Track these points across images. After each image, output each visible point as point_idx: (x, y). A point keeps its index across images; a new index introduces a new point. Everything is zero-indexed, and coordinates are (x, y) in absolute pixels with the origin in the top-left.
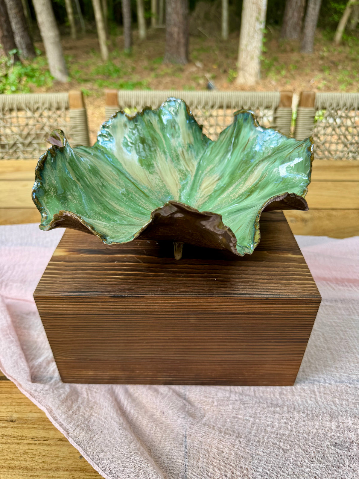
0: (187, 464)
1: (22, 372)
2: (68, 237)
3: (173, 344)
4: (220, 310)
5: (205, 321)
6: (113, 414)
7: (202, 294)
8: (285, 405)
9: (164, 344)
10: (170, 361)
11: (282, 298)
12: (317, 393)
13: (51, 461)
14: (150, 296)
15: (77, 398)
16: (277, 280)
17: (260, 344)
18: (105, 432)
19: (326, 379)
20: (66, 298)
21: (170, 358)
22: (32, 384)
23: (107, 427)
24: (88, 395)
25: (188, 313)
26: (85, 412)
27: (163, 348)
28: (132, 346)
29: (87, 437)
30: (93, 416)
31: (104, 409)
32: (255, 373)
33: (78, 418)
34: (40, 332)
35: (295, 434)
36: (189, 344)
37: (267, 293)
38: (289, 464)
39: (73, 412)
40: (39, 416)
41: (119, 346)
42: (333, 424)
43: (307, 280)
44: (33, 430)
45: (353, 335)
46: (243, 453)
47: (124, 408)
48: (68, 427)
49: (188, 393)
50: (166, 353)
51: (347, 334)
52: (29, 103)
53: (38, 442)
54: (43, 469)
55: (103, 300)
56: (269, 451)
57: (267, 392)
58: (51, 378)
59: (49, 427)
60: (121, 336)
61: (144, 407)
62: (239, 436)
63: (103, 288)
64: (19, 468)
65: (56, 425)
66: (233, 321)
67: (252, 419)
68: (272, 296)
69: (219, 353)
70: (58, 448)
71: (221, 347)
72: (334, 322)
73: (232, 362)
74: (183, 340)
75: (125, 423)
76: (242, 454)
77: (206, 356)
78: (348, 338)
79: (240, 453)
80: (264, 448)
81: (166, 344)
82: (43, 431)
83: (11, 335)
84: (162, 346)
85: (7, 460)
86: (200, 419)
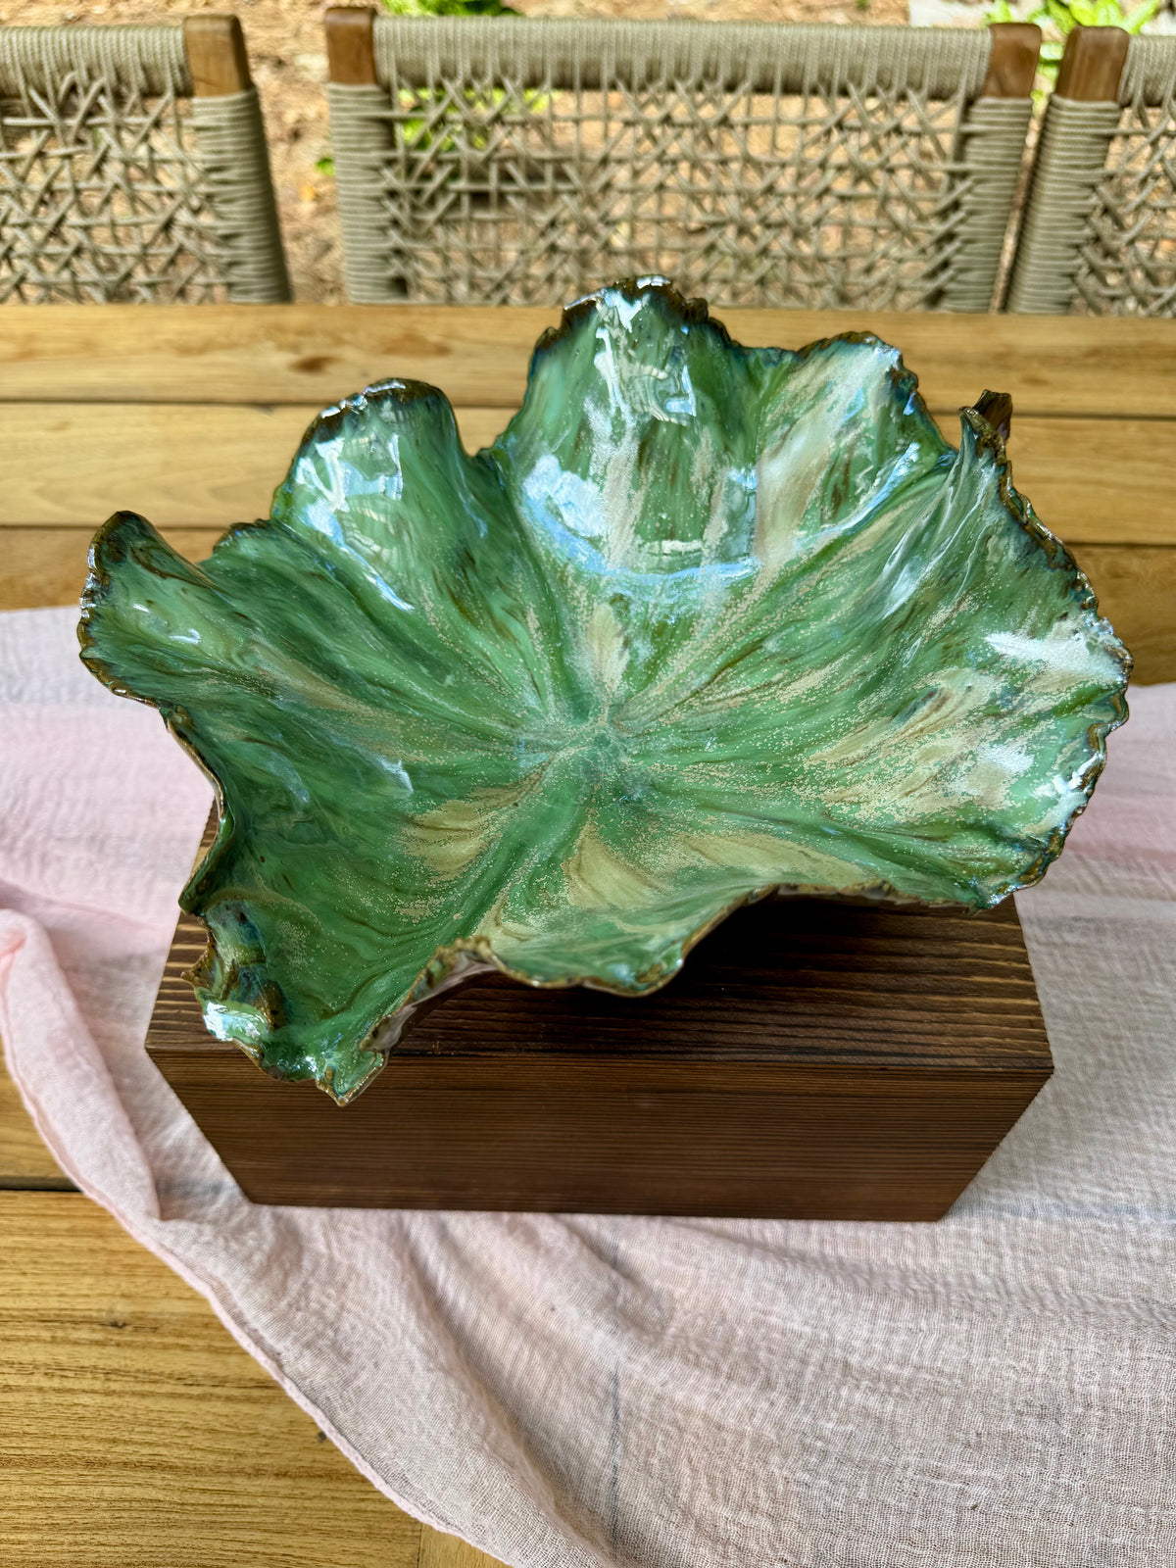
0: (619, 1462)
1: (128, 1185)
4: (732, 1086)
5: (685, 1106)
6: (408, 1320)
9: (555, 1144)
10: (574, 1173)
12: (1006, 1250)
13: (240, 1448)
15: (299, 1258)
16: (919, 993)
18: (385, 1366)
19: (1037, 1204)
21: (573, 1168)
22: (163, 1222)
23: (391, 1352)
24: (329, 1246)
26: (324, 1299)
28: (458, 1145)
29: (336, 1379)
30: (349, 1311)
31: (381, 1294)
33: (306, 1321)
35: (928, 1377)
38: (905, 1468)
39: (290, 1305)
40: (191, 1310)
42: (1042, 1353)
43: (1016, 992)
44: (178, 1352)
45: (1137, 1054)
46: (778, 1434)
47: (439, 1288)
48: (279, 1347)
49: (623, 1245)
50: (561, 1160)
51: (1120, 1047)
52: (40, 67)
53: (196, 1391)
54: (217, 1471)
56: (850, 1427)
57: (857, 1244)
58: (217, 1187)
59: (222, 1345)
60: (424, 1127)
61: (495, 1287)
62: (768, 1384)
64: (152, 1468)
65: (245, 1343)
67: (808, 1330)
70: (256, 1410)
72: (1085, 1004)
73: (760, 1179)
74: (614, 1138)
75: (442, 1348)
76: (773, 1437)
78: (1121, 1063)
79: (770, 1434)
80: (840, 1421)
82: (207, 1355)
83: (82, 1055)
85: (114, 1441)
86: (658, 1329)
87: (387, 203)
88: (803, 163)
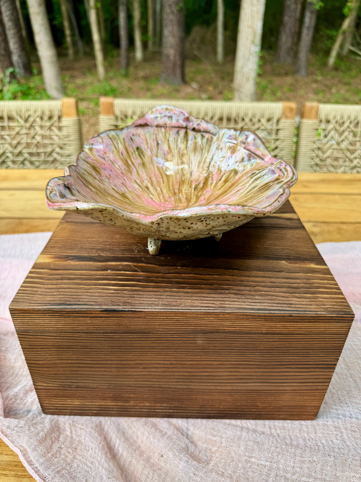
2: (55, 243)
3: (176, 370)
4: (233, 329)
5: (214, 342)
6: (101, 458)
7: (213, 309)
8: (307, 446)
9: (165, 370)
10: (171, 389)
11: (309, 315)
12: (343, 430)
14: (150, 310)
15: (59, 436)
16: (300, 294)
17: (278, 370)
19: (352, 413)
20: (48, 312)
21: (171, 386)
22: (4, 419)
23: (93, 474)
24: (71, 433)
25: (195, 332)
26: (67, 454)
27: (163, 374)
28: (126, 371)
30: (77, 459)
31: (90, 450)
32: (272, 405)
33: (58, 462)
34: (18, 356)
36: (195, 370)
37: (290, 309)
39: (53, 455)
40: (10, 460)
41: (111, 371)
43: (336, 293)
48: (46, 474)
49: (191, 429)
50: (166, 380)
52: (21, 111)
55: (92, 315)
57: (284, 429)
58: (29, 411)
59: (22, 474)
60: (113, 359)
61: (139, 447)
63: (93, 300)
65: (31, 472)
66: (247, 342)
67: (268, 463)
68: (296, 312)
69: (230, 381)
71: (232, 374)
73: (245, 391)
74: (187, 365)
75: (115, 470)
77: (214, 384)
81: (168, 370)
82: (14, 478)
84: (163, 372)
86: (206, 463)
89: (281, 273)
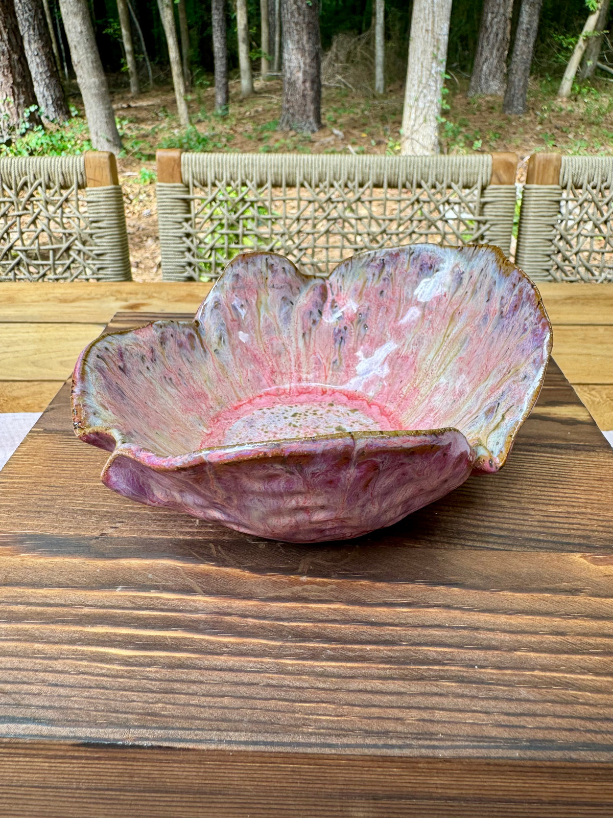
52: (7, 174)
55: (51, 753)
87: (185, 239)
88: (401, 219)
89: (577, 598)
